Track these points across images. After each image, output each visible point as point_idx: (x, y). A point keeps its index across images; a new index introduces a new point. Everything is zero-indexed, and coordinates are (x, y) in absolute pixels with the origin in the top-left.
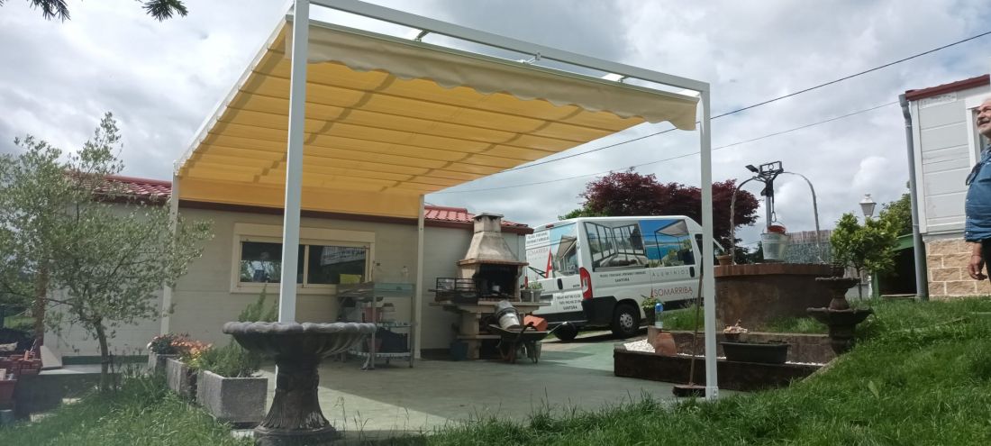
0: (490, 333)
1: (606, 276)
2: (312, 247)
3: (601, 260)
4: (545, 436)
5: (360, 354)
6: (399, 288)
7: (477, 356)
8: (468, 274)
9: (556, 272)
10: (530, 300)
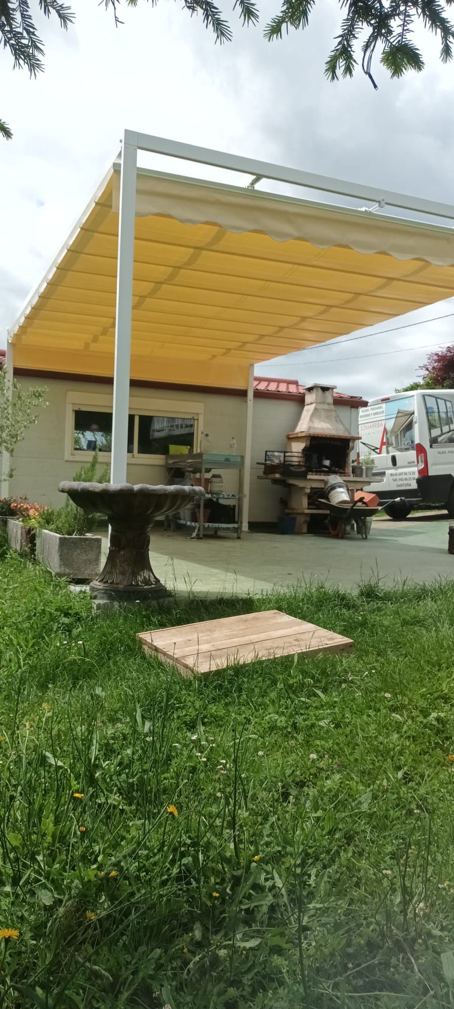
0: (318, 508)
1: (444, 452)
2: (142, 418)
3: (440, 436)
4: (374, 605)
5: (189, 523)
6: (227, 460)
7: (305, 530)
8: (298, 447)
9: (390, 448)
10: (361, 476)
